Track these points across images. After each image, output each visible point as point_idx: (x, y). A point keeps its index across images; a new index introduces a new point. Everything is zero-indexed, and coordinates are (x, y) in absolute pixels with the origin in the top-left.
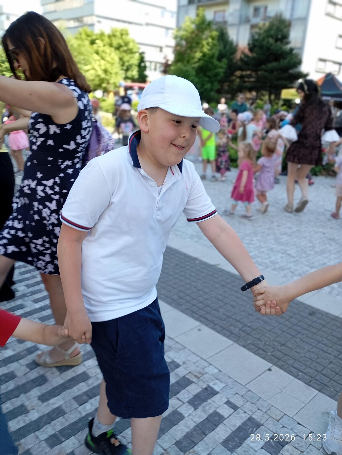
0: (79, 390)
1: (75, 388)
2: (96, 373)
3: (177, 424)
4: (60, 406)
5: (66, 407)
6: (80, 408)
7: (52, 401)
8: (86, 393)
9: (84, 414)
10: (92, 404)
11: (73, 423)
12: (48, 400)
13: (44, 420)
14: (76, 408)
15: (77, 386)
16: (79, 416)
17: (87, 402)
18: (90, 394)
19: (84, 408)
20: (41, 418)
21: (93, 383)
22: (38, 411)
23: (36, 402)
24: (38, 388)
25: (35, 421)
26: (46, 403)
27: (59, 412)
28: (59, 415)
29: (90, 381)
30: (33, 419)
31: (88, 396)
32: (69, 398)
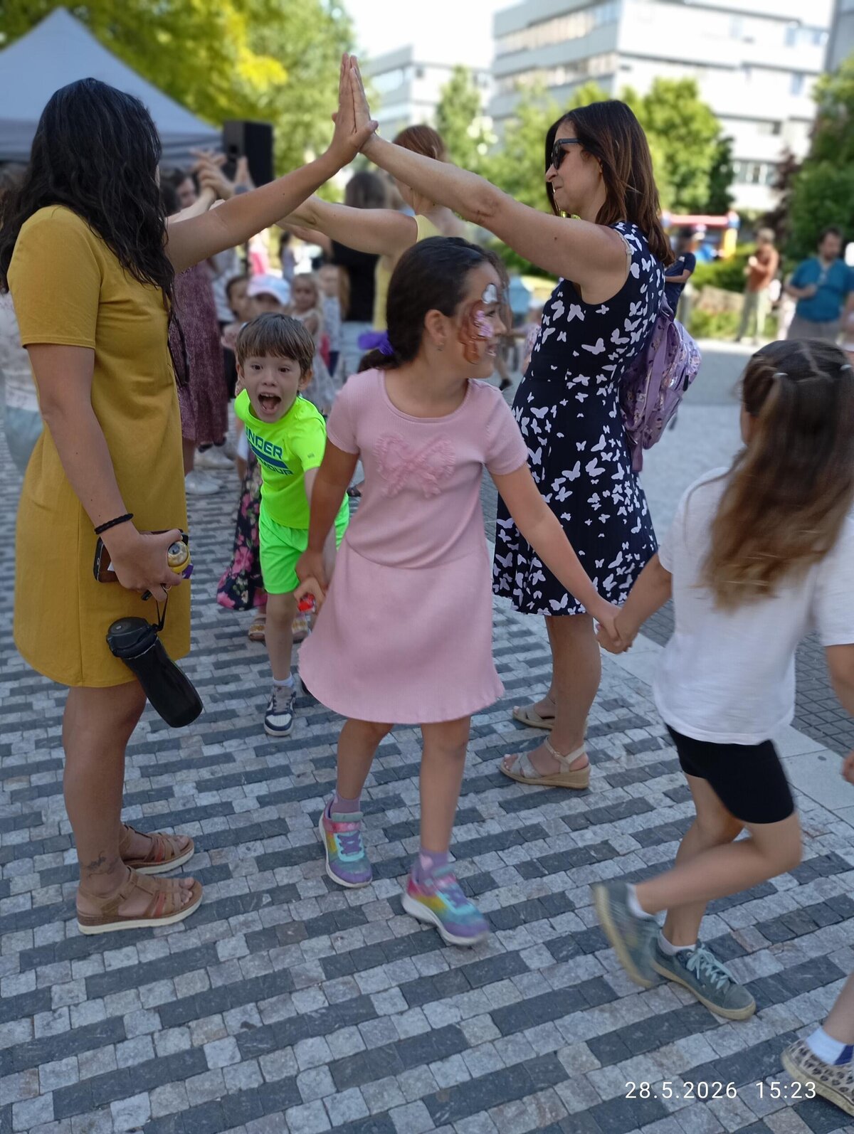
0: (570, 809)
1: (563, 804)
2: (601, 788)
3: (761, 898)
4: (539, 824)
5: (550, 827)
6: (574, 835)
7: (523, 813)
8: (584, 815)
9: (581, 845)
10: (595, 833)
11: (562, 854)
12: (515, 810)
13: (511, 838)
14: (567, 833)
15: (567, 802)
16: (571, 846)
17: (587, 828)
18: (592, 819)
19: (582, 836)
20: (507, 834)
21: (596, 803)
22: (499, 823)
23: (495, 808)
24: (497, 790)
25: (497, 837)
26: (513, 815)
27: (536, 833)
28: (538, 837)
29: (591, 799)
30: (492, 833)
31: (588, 820)
32: (553, 816)
